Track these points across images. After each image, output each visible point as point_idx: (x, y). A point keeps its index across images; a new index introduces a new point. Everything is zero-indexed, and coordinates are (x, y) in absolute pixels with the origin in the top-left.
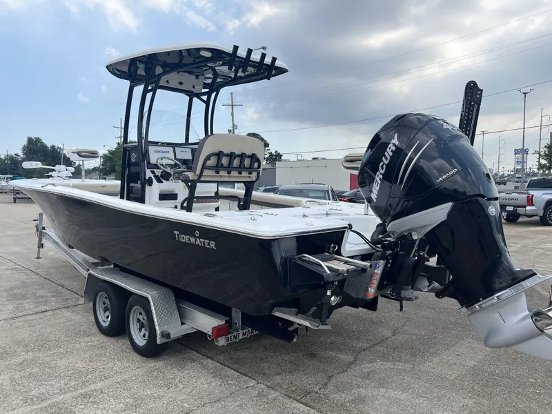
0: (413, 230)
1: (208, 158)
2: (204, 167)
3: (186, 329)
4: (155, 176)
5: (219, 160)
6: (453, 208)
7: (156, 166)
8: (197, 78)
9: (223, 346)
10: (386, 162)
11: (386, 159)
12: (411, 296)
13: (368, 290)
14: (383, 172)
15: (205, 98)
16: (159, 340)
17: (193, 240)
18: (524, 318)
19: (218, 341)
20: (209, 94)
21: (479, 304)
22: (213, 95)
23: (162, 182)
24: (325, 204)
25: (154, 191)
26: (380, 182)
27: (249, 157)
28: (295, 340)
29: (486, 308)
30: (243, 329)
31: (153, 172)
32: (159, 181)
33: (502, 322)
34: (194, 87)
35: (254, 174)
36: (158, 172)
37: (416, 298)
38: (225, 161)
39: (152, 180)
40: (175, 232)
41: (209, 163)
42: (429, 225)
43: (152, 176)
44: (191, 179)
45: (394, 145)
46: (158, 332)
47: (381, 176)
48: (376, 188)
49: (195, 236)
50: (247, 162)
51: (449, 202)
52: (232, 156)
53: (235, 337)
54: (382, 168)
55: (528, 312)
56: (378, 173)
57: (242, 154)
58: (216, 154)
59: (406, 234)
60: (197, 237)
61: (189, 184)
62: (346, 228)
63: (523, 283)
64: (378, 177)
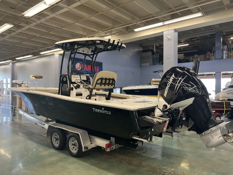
0: (180, 107)
1: (98, 80)
2: (96, 83)
3: (93, 146)
4: (74, 87)
5: (102, 81)
6: (195, 99)
7: (75, 83)
8: (89, 49)
9: (108, 151)
10: (170, 83)
11: (170, 82)
12: (179, 131)
13: (163, 129)
14: (169, 86)
15: (92, 56)
16: (83, 150)
17: (101, 111)
18: (220, 137)
19: (107, 150)
20: (93, 55)
21: (204, 132)
22: (95, 56)
23: (77, 89)
24: (139, 97)
25: (74, 92)
26: (168, 90)
27: (112, 79)
28: (137, 148)
29: (207, 134)
30: (115, 145)
31: (73, 85)
32: (76, 89)
33: (212, 139)
34: (88, 52)
35: (113, 86)
36: (75, 85)
37: (180, 132)
38: (104, 81)
39: (73, 88)
40: (93, 108)
41: (98, 82)
42: (186, 105)
43: (73, 87)
44: (91, 88)
45: (173, 77)
46: (83, 147)
47: (168, 88)
48: (166, 92)
49: (102, 110)
50: (111, 82)
51: (193, 97)
52: (106, 79)
53: (113, 148)
54: (169, 85)
55: (221, 135)
56: (167, 87)
57: (110, 78)
58: (100, 79)
59: (177, 108)
60: (103, 110)
61: (90, 90)
62: (156, 106)
63: (219, 125)
64: (167, 88)
